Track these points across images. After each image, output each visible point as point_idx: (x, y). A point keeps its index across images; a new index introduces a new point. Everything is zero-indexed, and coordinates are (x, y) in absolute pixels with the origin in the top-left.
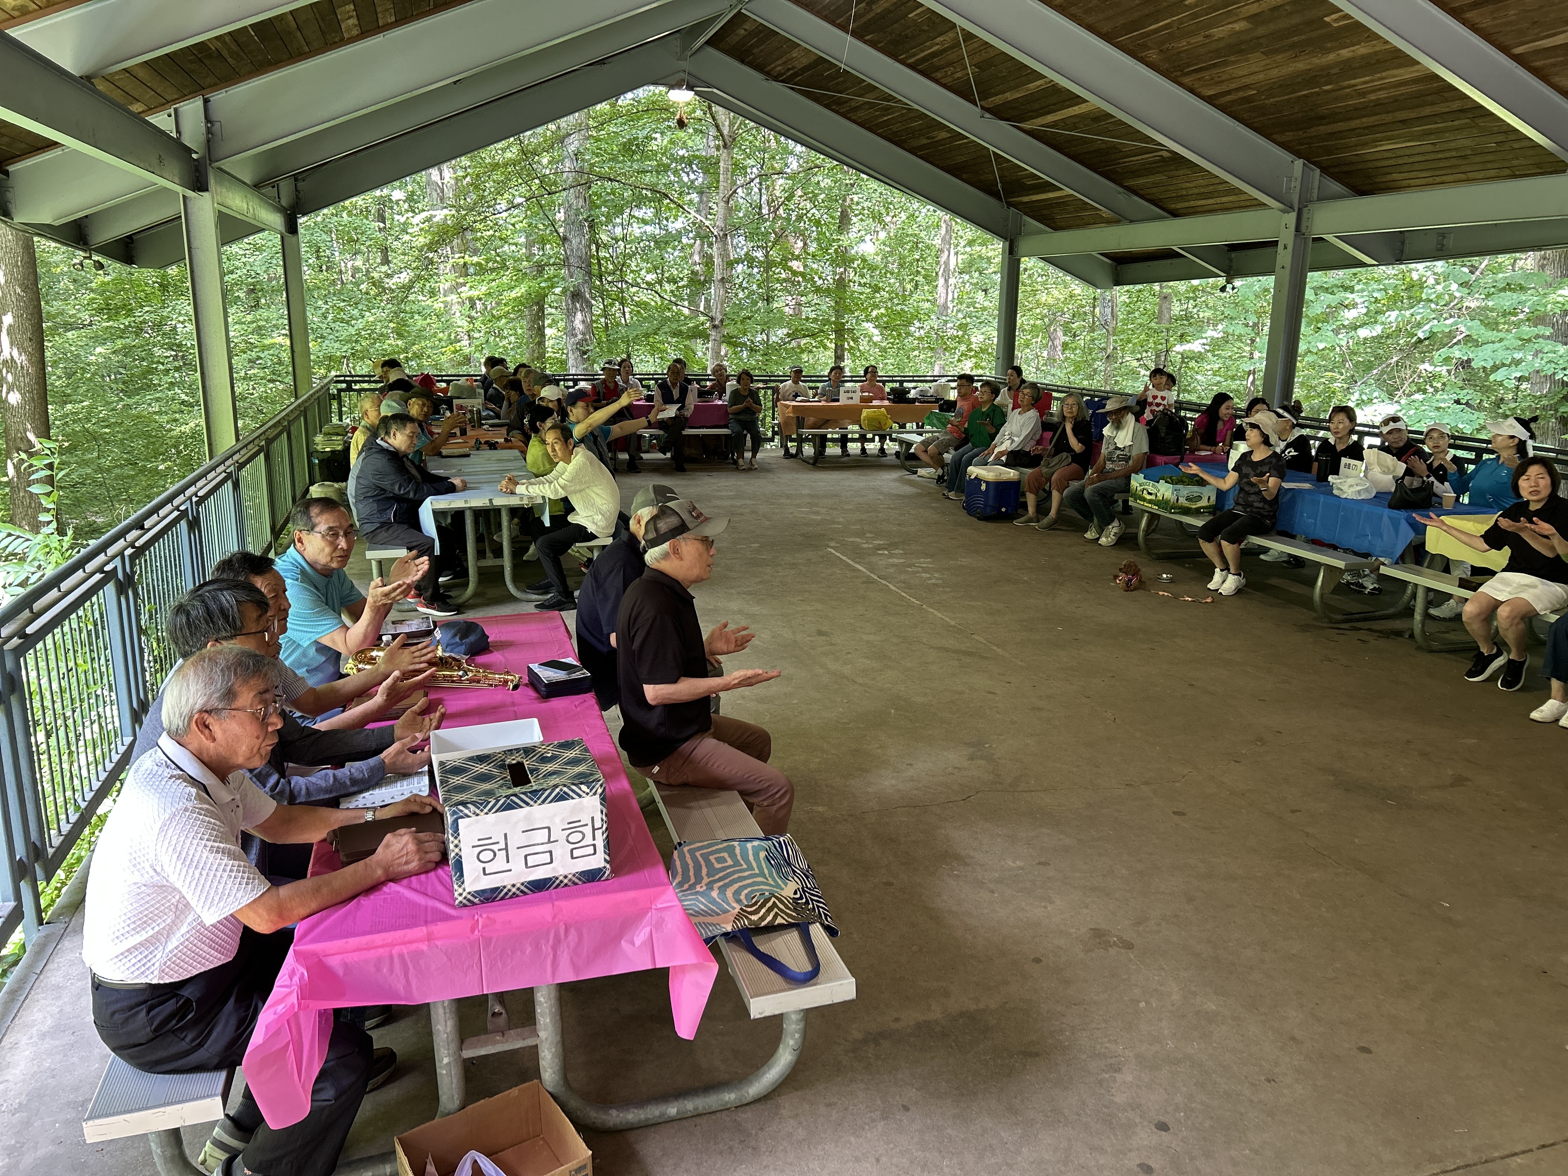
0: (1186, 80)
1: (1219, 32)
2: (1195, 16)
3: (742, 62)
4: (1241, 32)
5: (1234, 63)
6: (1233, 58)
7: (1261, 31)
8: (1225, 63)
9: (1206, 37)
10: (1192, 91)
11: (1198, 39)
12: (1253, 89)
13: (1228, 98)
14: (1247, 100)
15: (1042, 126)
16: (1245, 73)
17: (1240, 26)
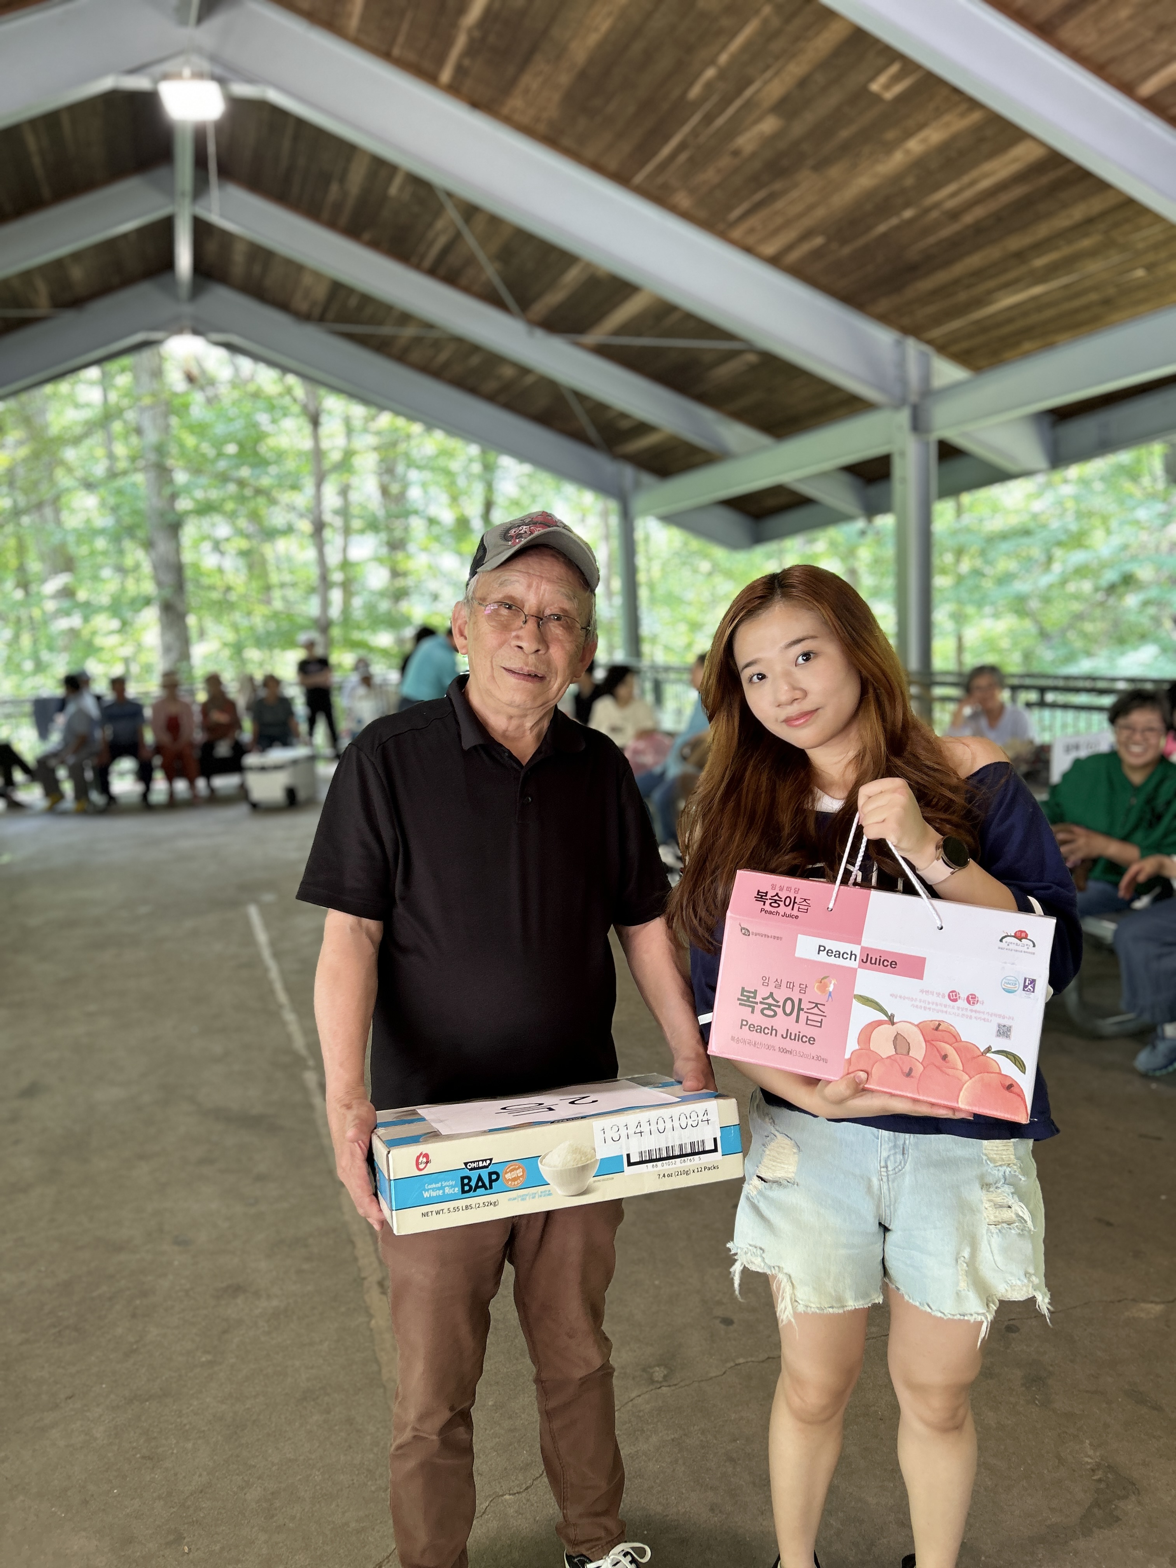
0: (737, 233)
1: (748, 142)
4: (773, 136)
5: (784, 193)
6: (777, 186)
12: (820, 234)
14: (817, 254)
15: (607, 337)
17: (769, 125)
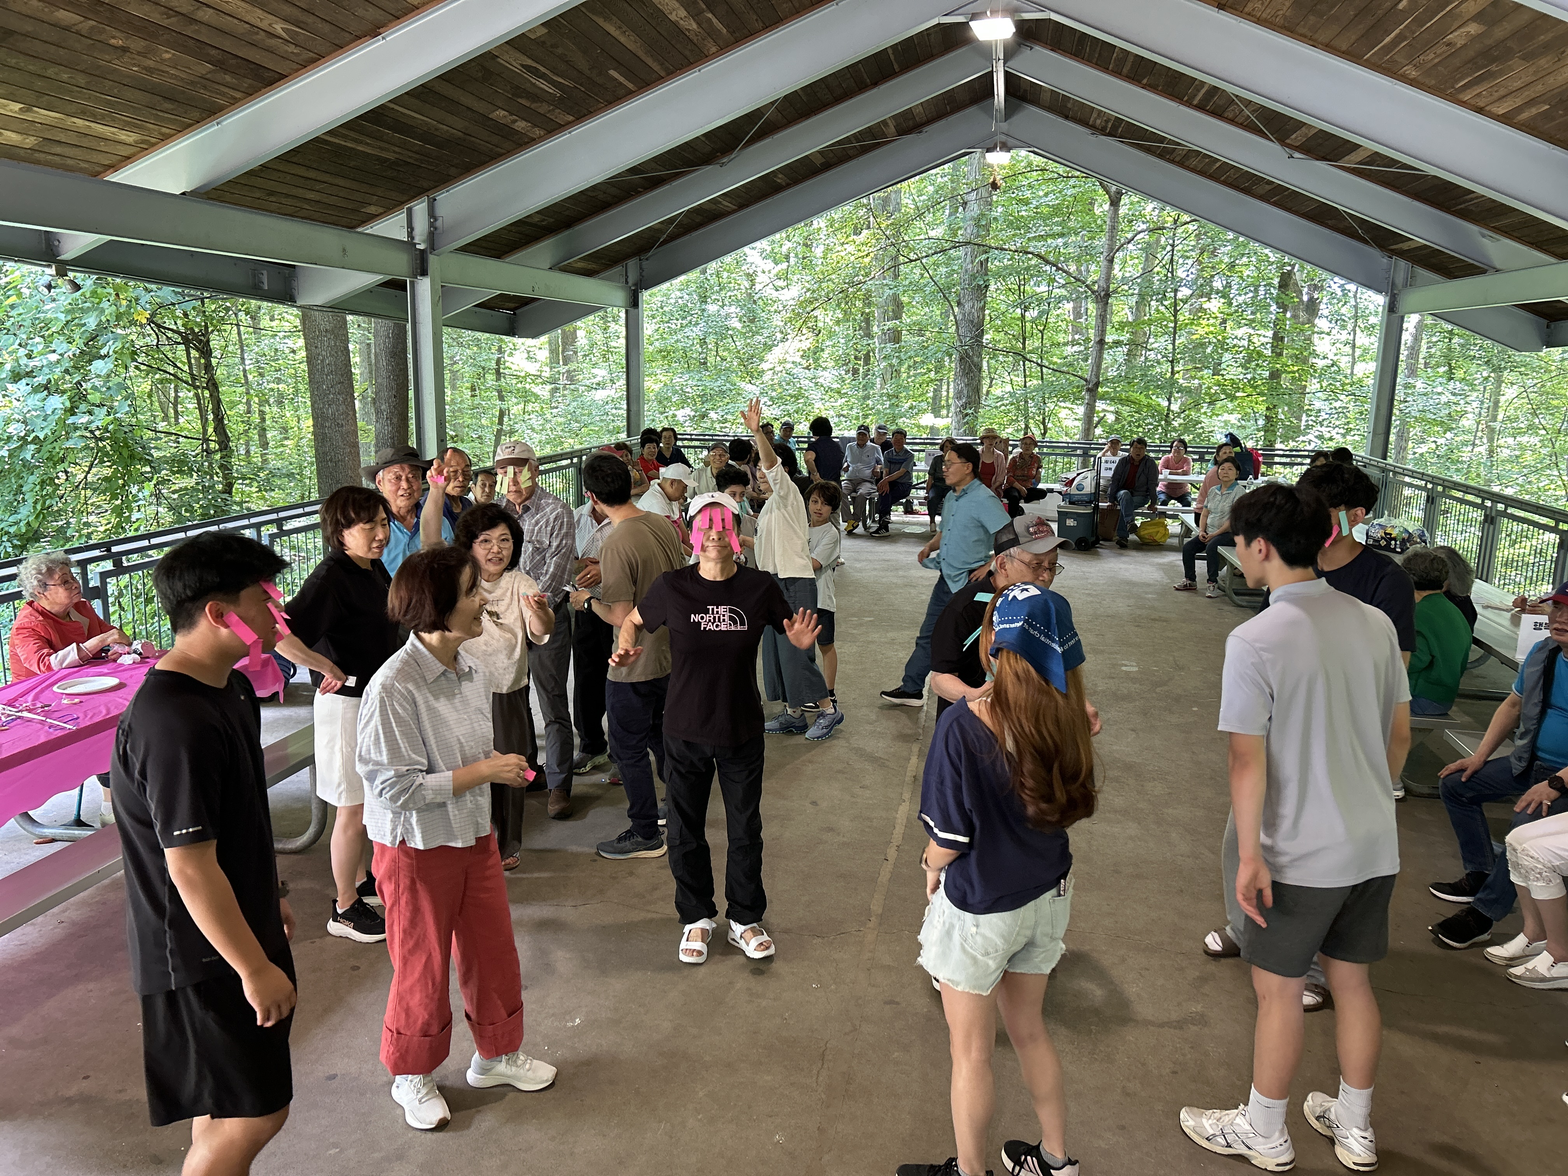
0: (1466, 96)
1: (1458, 37)
2: (1419, 22)
3: (1066, 117)
4: (1479, 36)
5: (1501, 73)
6: (1494, 68)
7: (1500, 32)
8: (1490, 75)
9: (1449, 44)
10: (1480, 110)
11: (1441, 49)
12: (1544, 103)
13: (1525, 116)
15: (1360, 163)
16: (1518, 84)
17: (1473, 29)
